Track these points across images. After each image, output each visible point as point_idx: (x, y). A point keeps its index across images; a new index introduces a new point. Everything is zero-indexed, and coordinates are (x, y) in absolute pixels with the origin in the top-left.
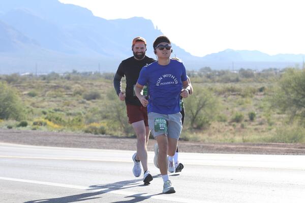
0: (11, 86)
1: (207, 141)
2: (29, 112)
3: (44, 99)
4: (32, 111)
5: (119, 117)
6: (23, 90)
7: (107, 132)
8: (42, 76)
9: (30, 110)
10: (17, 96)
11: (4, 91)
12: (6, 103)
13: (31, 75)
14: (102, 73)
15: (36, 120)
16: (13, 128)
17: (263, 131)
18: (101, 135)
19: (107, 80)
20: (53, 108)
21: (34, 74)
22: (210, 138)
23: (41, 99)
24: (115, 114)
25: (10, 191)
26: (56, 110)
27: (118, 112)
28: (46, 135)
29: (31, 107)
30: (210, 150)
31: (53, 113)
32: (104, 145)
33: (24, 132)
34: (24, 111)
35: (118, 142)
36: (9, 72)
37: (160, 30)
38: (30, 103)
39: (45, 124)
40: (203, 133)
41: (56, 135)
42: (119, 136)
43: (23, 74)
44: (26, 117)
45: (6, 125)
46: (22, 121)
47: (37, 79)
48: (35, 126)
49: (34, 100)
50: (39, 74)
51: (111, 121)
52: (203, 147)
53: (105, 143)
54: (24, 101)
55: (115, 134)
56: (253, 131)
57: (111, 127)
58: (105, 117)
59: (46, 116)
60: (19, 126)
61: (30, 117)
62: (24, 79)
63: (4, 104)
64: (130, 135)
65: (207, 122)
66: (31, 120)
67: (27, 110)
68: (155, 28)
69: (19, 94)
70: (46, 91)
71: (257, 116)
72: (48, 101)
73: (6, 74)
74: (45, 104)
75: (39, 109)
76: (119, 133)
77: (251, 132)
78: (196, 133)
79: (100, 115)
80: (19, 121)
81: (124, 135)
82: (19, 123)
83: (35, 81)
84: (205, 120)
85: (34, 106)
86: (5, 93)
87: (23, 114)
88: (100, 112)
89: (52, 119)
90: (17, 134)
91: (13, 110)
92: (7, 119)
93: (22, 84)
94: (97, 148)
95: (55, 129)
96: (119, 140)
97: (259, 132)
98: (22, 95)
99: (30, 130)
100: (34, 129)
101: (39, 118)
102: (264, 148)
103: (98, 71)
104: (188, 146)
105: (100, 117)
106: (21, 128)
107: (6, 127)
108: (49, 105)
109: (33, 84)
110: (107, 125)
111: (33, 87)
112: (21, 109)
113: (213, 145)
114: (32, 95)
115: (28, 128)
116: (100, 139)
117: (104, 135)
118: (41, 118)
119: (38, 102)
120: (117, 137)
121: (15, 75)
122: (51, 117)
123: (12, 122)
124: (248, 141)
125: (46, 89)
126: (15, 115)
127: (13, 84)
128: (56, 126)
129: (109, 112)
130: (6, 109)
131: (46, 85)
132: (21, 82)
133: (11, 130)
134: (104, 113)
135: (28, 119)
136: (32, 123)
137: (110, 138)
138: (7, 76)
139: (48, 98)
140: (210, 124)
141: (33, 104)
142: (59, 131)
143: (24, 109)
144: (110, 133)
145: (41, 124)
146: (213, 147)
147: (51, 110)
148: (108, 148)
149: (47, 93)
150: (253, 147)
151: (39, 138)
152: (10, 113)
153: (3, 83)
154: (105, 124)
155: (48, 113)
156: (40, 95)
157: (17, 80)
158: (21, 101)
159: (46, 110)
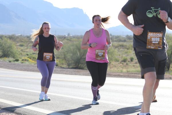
0: (11, 41)
1: (109, 71)
2: (20, 54)
3: (27, 48)
4: (21, 54)
6: (16, 43)
7: (59, 65)
8: (27, 36)
9: (20, 53)
10: (14, 46)
11: (8, 43)
12: (8, 49)
13: (21, 35)
15: (23, 58)
16: (12, 62)
17: (137, 67)
19: (59, 39)
20: (32, 52)
21: (23, 35)
22: (110, 69)
23: (26, 48)
24: (63, 56)
25: (10, 94)
26: (33, 54)
28: (28, 66)
29: (21, 52)
30: (110, 75)
31: (32, 55)
32: (57, 72)
33: (17, 64)
34: (18, 53)
35: (64, 71)
36: (10, 34)
37: (87, 15)
38: (21, 50)
39: (28, 61)
41: (33, 66)
42: (65, 67)
43: (17, 35)
44: (18, 57)
45: (8, 60)
46: (16, 58)
47: (24, 38)
48: (23, 61)
49: (22, 48)
50: (25, 35)
51: (61, 60)
53: (58, 71)
54: (17, 48)
55: (63, 66)
56: (132, 67)
57: (61, 63)
59: (28, 56)
60: (14, 61)
61: (20, 57)
62: (18, 37)
63: (8, 50)
64: (70, 67)
66: (20, 58)
67: (19, 53)
68: (84, 13)
69: (15, 45)
70: (29, 44)
71: (134, 59)
72: (29, 49)
73: (9, 34)
74: (28, 50)
75: (25, 53)
76: (65, 66)
77: (131, 67)
82: (14, 59)
83: (23, 38)
85: (22, 51)
86: (8, 44)
87: (16, 55)
90: (13, 65)
91: (12, 52)
92: (9, 57)
93: (17, 40)
95: (33, 63)
96: (65, 69)
97: (135, 67)
98: (17, 45)
99: (20, 63)
100: (22, 63)
101: (25, 58)
102: (138, 75)
106: (16, 62)
107: (8, 61)
108: (30, 51)
109: (22, 40)
111: (22, 42)
113: (112, 73)
114: (22, 46)
115: (19, 62)
117: (57, 67)
118: (26, 57)
119: (24, 49)
120: (64, 68)
121: (13, 35)
122: (31, 57)
123: (11, 59)
124: (130, 71)
125: (29, 43)
126: (12, 55)
127: (13, 40)
128: (33, 61)
129: (60, 55)
130: (8, 52)
131: (29, 41)
132: (16, 39)
133: (10, 63)
135: (19, 58)
136: (21, 60)
137: (60, 68)
138: (9, 36)
139: (30, 47)
141: (22, 50)
142: (35, 64)
143: (17, 53)
145: (26, 60)
146: (112, 74)
147: (31, 53)
148: (59, 73)
149: (29, 45)
150: (132, 75)
151: (25, 67)
152: (10, 54)
153: (7, 39)
154: (58, 61)
155: (29, 55)
156: (26, 46)
157: (14, 38)
158: (16, 48)
159: (28, 53)
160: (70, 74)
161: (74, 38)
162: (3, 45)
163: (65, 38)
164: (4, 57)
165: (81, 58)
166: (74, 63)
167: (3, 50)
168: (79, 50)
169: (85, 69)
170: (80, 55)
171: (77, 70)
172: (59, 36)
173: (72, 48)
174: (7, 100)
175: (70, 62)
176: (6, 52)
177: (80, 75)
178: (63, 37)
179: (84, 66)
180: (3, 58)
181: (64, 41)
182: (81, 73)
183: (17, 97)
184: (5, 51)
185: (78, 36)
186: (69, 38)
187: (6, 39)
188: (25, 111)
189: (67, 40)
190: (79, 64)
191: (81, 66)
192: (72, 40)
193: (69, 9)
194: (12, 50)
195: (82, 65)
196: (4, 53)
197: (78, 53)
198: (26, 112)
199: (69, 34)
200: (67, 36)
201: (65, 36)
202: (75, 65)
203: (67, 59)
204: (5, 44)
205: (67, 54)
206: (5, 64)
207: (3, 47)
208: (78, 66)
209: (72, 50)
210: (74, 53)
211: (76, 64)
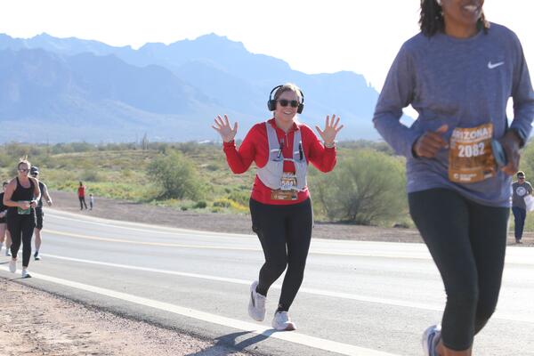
0: (187, 157)
4: (212, 188)
5: (321, 197)
6: (200, 162)
9: (209, 187)
10: (195, 169)
11: (179, 163)
12: (181, 178)
13: (211, 144)
15: (217, 200)
16: (189, 209)
20: (239, 185)
21: (215, 142)
23: (224, 173)
24: (317, 193)
25: (184, 290)
26: (242, 188)
27: (321, 190)
28: (229, 219)
29: (211, 183)
31: (238, 191)
33: (202, 215)
34: (203, 189)
35: (320, 229)
36: (184, 140)
38: (210, 178)
39: (229, 205)
41: (242, 219)
42: (322, 221)
43: (201, 142)
44: (204, 196)
45: (180, 206)
46: (200, 201)
48: (215, 208)
49: (214, 174)
54: (202, 176)
55: (317, 218)
59: (229, 195)
60: (195, 207)
61: (209, 197)
62: (202, 148)
63: (178, 180)
64: (335, 220)
66: (211, 200)
67: (206, 187)
68: (368, 85)
69: (197, 168)
73: (180, 141)
74: (228, 180)
75: (221, 186)
80: (196, 201)
81: (328, 220)
82: (195, 203)
85: (215, 183)
86: (179, 166)
87: (200, 191)
89: (237, 199)
90: (192, 217)
91: (189, 186)
92: (181, 197)
93: (200, 155)
95: (241, 211)
96: (321, 226)
98: (201, 168)
99: (209, 213)
100: (215, 211)
101: (221, 198)
104: (409, 235)
106: (198, 210)
107: (179, 209)
108: (234, 181)
109: (213, 154)
111: (213, 159)
112: (199, 186)
114: (213, 169)
115: (206, 210)
119: (219, 178)
120: (319, 223)
121: (192, 143)
122: (236, 197)
123: (187, 202)
126: (191, 193)
127: (190, 154)
130: (179, 185)
132: (199, 152)
133: (185, 212)
135: (207, 199)
136: (212, 204)
138: (181, 144)
141: (214, 180)
145: (223, 205)
147: (237, 188)
151: (221, 222)
152: (185, 190)
153: (177, 153)
155: (233, 191)
157: (194, 150)
158: (199, 176)
159: (229, 188)
160: (334, 238)
161: (344, 147)
162: (168, 167)
164: (169, 198)
165: (362, 197)
166: (343, 209)
167: (167, 179)
168: (357, 176)
169: (372, 225)
170: (359, 189)
171: (351, 227)
174: (176, 304)
175: (335, 208)
176: (174, 185)
177: (359, 239)
179: (369, 218)
180: (168, 201)
182: (364, 235)
183: (202, 298)
184: (172, 183)
185: (354, 142)
187: (173, 152)
190: (356, 213)
191: (361, 217)
193: (329, 74)
194: (189, 180)
195: (365, 215)
196: (168, 188)
197: (354, 184)
202: (346, 214)
203: (326, 200)
204: (172, 166)
205: (328, 187)
206: (172, 215)
207: (168, 172)
208: (355, 216)
209: (339, 178)
210: (344, 186)
211: (349, 211)
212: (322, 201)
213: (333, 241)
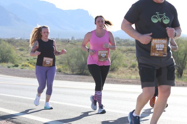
0: (10, 45)
1: (116, 77)
3: (28, 52)
4: (21, 58)
5: (68, 63)
6: (16, 47)
7: (62, 71)
9: (20, 58)
10: (14, 50)
12: (7, 54)
13: (21, 39)
14: (60, 39)
15: (23, 63)
16: (11, 67)
18: (59, 73)
19: (62, 43)
21: (23, 38)
22: (118, 76)
23: (26, 52)
24: (67, 61)
25: (9, 102)
26: (34, 58)
27: (68, 60)
28: (28, 72)
30: (118, 82)
31: (32, 60)
32: (60, 78)
33: (17, 70)
34: (17, 58)
35: (68, 77)
36: (9, 37)
37: (92, 17)
38: (21, 54)
39: (28, 66)
40: (114, 73)
42: (69, 73)
43: (17, 39)
44: (18, 62)
45: (7, 66)
46: (15, 64)
47: (25, 41)
48: (23, 67)
49: (22, 52)
50: (25, 39)
51: (64, 65)
52: (115, 81)
53: (61, 77)
54: (17, 53)
55: (66, 72)
57: (64, 69)
58: (61, 63)
59: (29, 62)
60: (14, 67)
62: (17, 41)
64: (74, 73)
65: (117, 67)
66: (20, 63)
67: (18, 58)
68: (90, 15)
69: (15, 49)
73: (7, 38)
74: (28, 55)
75: (25, 58)
76: (68, 72)
78: (111, 73)
79: (58, 61)
80: (14, 64)
82: (14, 65)
83: (23, 42)
84: (116, 66)
85: (22, 56)
86: (7, 48)
87: (16, 60)
88: (58, 60)
89: (32, 63)
90: (13, 71)
91: (11, 57)
92: (7, 62)
93: (16, 44)
94: (56, 80)
95: (34, 68)
96: (68, 76)
98: (16, 50)
99: (20, 69)
100: (22, 68)
101: (25, 63)
103: (58, 38)
105: (59, 63)
106: (15, 68)
107: (7, 67)
109: (22, 44)
110: (62, 67)
111: (22, 46)
112: (15, 57)
113: (120, 80)
114: (21, 50)
115: (19, 68)
116: (58, 75)
117: (60, 73)
119: (24, 54)
120: (67, 74)
121: (12, 39)
123: (10, 64)
124: (139, 78)
126: (12, 60)
129: (63, 60)
130: (7, 57)
132: (15, 43)
133: (9, 68)
134: (60, 61)
135: (19, 63)
136: (21, 65)
137: (63, 74)
138: (8, 39)
140: (118, 68)
141: (22, 55)
143: (17, 57)
144: (64, 72)
145: (26, 66)
146: (120, 81)
147: (32, 58)
148: (62, 80)
151: (25, 73)
152: (9, 59)
153: (6, 43)
154: (61, 67)
155: (30, 60)
156: (26, 50)
157: (13, 42)
158: (15, 53)
159: (29, 58)
161: (78, 41)
162: (2, 49)
163: (69, 41)
164: (2, 62)
166: (78, 69)
167: (2, 54)
168: (84, 54)
170: (85, 61)
171: (81, 76)
172: (62, 39)
173: (76, 52)
174: (6, 108)
175: (75, 68)
176: (4, 57)
177: (85, 81)
178: (66, 41)
181: (67, 45)
182: (87, 80)
183: (16, 106)
184: (3, 56)
186: (73, 42)
187: (4, 42)
188: (25, 120)
189: (71, 44)
190: (84, 70)
191: (86, 72)
192: (76, 44)
193: (73, 10)
194: (11, 55)
196: (2, 58)
197: (83, 58)
198: (26, 122)
199: (73, 38)
200: (70, 39)
201: (69, 39)
202: (79, 71)
203: (71, 64)
205: (71, 59)
206: (3, 70)
207: (2, 51)
209: (76, 55)
210: (79, 58)
211: (81, 70)
212: (69, 65)
213: (74, 82)
